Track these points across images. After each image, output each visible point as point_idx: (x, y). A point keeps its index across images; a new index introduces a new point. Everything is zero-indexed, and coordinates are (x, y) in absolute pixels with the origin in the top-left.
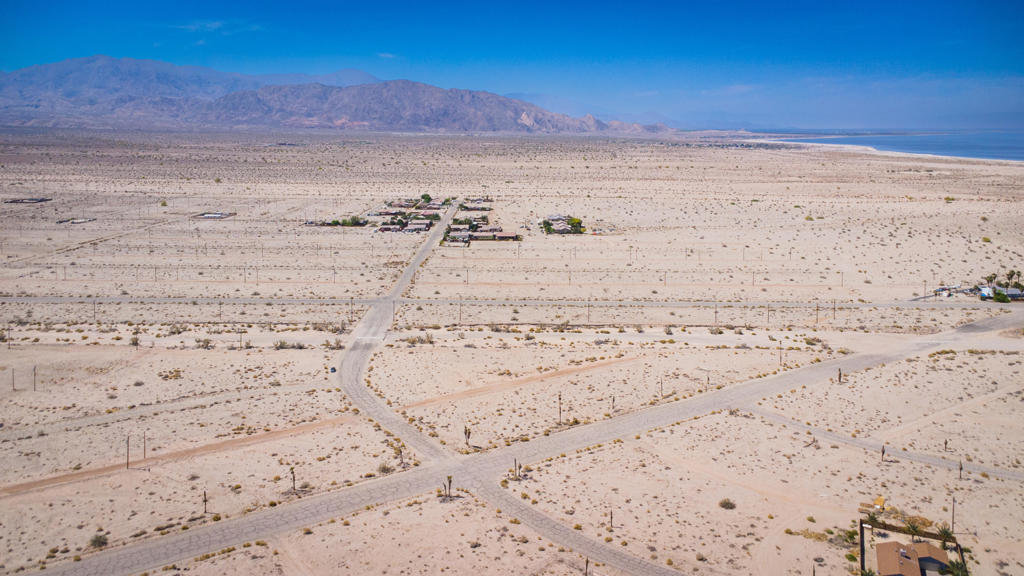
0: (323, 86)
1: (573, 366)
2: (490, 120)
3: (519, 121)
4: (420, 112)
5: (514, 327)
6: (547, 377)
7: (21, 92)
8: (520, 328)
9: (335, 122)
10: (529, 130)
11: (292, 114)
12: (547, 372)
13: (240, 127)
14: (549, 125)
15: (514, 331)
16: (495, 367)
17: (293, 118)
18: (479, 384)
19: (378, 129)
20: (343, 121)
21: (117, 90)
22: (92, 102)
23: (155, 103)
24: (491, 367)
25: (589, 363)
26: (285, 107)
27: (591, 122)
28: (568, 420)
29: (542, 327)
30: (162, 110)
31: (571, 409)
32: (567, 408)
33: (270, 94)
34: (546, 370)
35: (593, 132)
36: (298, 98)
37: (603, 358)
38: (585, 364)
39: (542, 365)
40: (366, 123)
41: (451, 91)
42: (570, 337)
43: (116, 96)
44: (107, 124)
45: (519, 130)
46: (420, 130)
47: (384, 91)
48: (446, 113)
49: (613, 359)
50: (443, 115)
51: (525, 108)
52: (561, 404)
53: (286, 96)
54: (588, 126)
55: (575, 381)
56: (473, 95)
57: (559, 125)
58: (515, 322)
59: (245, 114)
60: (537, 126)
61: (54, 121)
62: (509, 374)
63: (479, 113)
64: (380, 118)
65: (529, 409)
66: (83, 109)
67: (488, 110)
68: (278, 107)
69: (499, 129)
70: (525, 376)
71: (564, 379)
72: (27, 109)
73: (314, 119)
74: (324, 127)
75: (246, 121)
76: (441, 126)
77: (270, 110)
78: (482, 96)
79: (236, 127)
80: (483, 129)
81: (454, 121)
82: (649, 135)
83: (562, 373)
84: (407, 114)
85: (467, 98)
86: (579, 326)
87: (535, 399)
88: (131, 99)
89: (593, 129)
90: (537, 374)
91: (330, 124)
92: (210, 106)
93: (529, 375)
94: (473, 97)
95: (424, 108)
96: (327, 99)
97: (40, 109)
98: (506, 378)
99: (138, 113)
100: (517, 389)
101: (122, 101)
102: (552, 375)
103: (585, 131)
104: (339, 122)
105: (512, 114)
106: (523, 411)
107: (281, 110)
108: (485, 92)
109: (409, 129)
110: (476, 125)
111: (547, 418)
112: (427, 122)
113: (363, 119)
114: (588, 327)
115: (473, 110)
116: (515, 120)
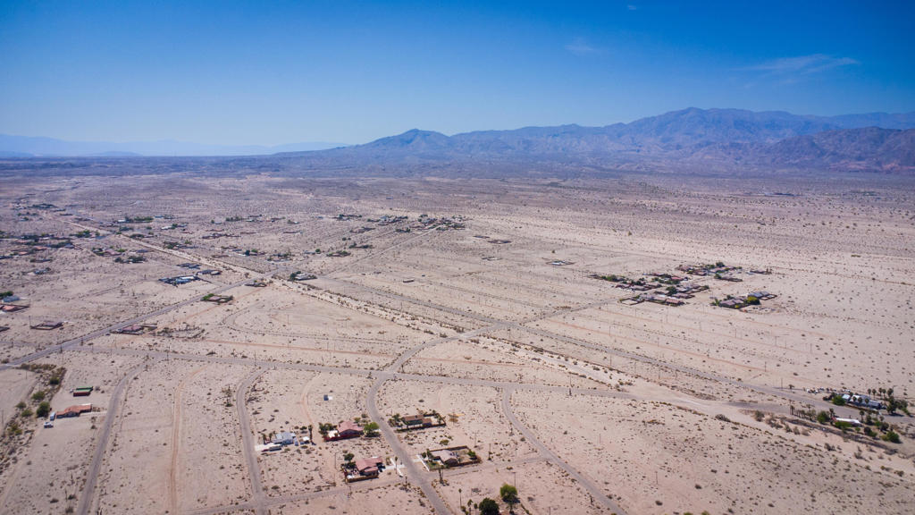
0: (880, 129)
7: (632, 139)
9: (884, 166)
11: (842, 157)
17: (843, 162)
20: (893, 164)
21: (700, 136)
23: (724, 148)
26: (838, 151)
30: (729, 154)
33: (825, 138)
36: (853, 141)
43: (699, 141)
53: (841, 141)
59: (799, 157)
66: (670, 153)
68: (832, 150)
73: (863, 162)
74: (872, 171)
75: (796, 164)
77: (823, 153)
88: (708, 144)
91: (878, 168)
92: (770, 150)
96: (883, 142)
97: (641, 154)
99: (707, 157)
104: (888, 166)
107: (833, 154)
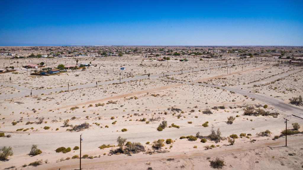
1: (114, 101)
6: (130, 94)
34: (132, 98)
39: (135, 100)
90: (137, 96)
102: (127, 95)
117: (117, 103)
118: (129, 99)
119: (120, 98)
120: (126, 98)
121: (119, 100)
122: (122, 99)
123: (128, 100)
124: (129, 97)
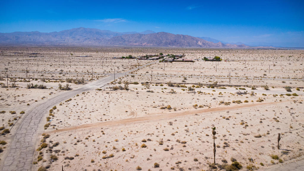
0: (140, 34)
1: (223, 106)
2: (189, 43)
3: (198, 44)
4: (168, 41)
5: (183, 85)
6: (200, 112)
7: (61, 37)
8: (186, 85)
9: (143, 44)
10: (201, 46)
11: (131, 42)
12: (201, 109)
13: (116, 45)
14: (207, 45)
15: (182, 87)
16: (161, 104)
17: (131, 43)
18: (141, 114)
19: (155, 46)
20: (145, 43)
21: (85, 37)
22: (78, 40)
23: (95, 40)
24: (157, 103)
25: (236, 104)
26: (129, 40)
27: (220, 44)
28: (225, 161)
29: (200, 85)
30: (96, 41)
31: (226, 145)
32: (222, 145)
34: (200, 107)
35: (221, 47)
36: (133, 37)
37: (246, 102)
38: (232, 105)
39: (197, 103)
40: (152, 44)
41: (177, 35)
42: (218, 91)
43: (85, 38)
44: (81, 44)
45: (198, 46)
46: (167, 46)
47: (157, 35)
48: (175, 41)
49: (255, 102)
50: (175, 42)
51: (199, 40)
52: (215, 138)
53: (129, 37)
54: (219, 45)
55: (227, 116)
56: (184, 36)
57: (210, 45)
58: (183, 83)
59: (118, 42)
60: (203, 45)
61: (67, 44)
62: (170, 108)
63: (185, 41)
64: (156, 43)
65: (178, 141)
66: (76, 41)
67: (188, 41)
68: (127, 40)
69: (191, 46)
70: (182, 111)
71: (217, 115)
72: (62, 41)
73: (137, 43)
74: (140, 45)
76: (174, 45)
77: (125, 41)
78: (186, 36)
79: (115, 45)
80: (187, 46)
81: (178, 44)
82: (240, 48)
83: (214, 110)
84: (164, 42)
85: (182, 37)
86: (223, 85)
87: (187, 131)
88: (89, 39)
89: (221, 46)
90: (193, 109)
91: (141, 45)
92: (109, 40)
93: (186, 110)
94: (184, 37)
95: (169, 40)
96: (141, 38)
97: (65, 41)
98: (167, 111)
99: (90, 42)
100: (172, 120)
101: (86, 39)
102: (205, 111)
103: (218, 47)
105: (196, 42)
106: (170, 144)
107: (128, 41)
108: (187, 35)
109: (164, 46)
110: (184, 45)
111: (197, 156)
112: (170, 44)
113: (151, 43)
114: (231, 86)
115: (184, 40)
116: (196, 43)
117: (219, 103)
118: (204, 105)
119: (215, 108)
120: (208, 108)
121: (217, 106)
122: (214, 107)
123: (206, 105)
124: (205, 108)
